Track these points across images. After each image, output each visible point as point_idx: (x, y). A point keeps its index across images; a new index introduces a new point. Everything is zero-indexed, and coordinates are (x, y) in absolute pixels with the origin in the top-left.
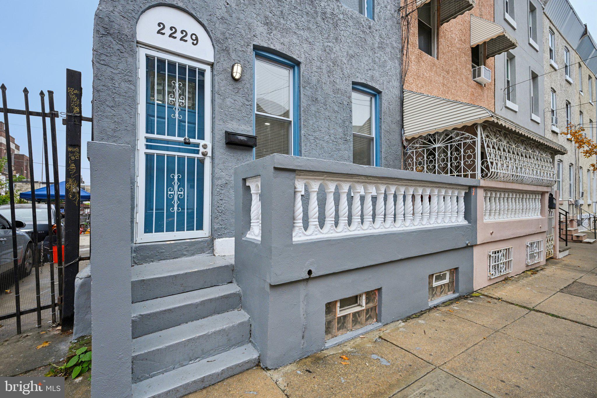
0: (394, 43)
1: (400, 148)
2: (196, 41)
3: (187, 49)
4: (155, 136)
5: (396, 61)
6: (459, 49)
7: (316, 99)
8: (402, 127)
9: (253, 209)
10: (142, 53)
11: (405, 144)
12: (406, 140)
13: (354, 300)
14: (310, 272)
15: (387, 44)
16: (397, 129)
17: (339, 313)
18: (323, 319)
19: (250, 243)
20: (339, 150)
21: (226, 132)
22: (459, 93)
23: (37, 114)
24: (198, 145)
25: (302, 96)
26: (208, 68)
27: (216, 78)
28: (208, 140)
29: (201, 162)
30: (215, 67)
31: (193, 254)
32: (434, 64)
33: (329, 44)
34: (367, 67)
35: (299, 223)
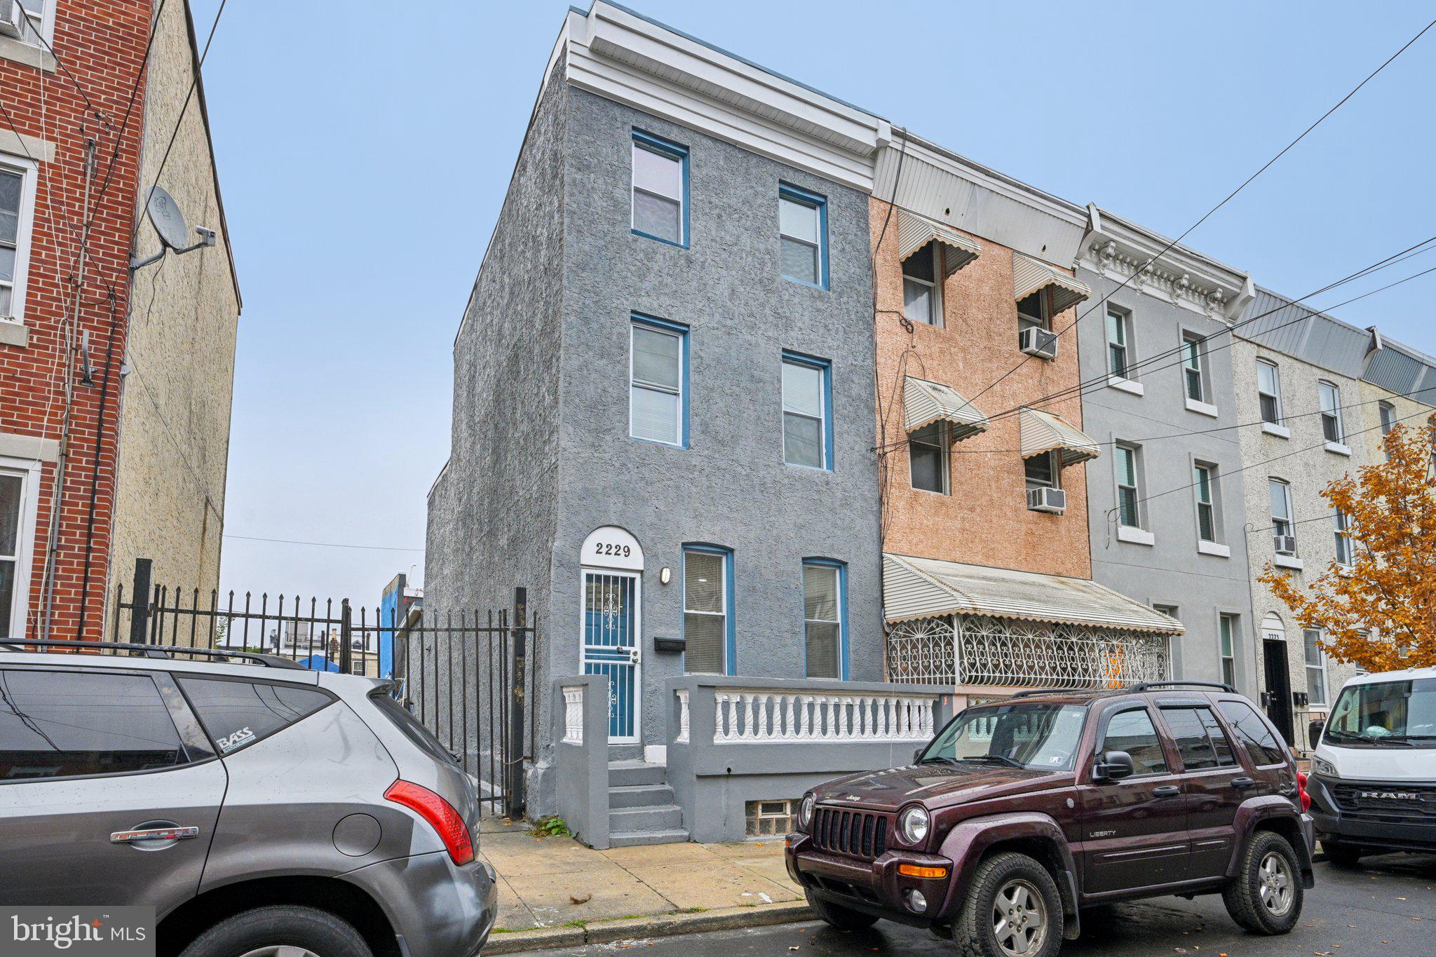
0: (867, 493)
1: (880, 635)
2: (628, 551)
3: (620, 562)
4: (593, 647)
5: (871, 517)
6: (994, 468)
7: (754, 588)
8: (883, 605)
9: (682, 716)
10: (584, 572)
11: (887, 630)
12: (888, 623)
13: (777, 807)
14: (729, 770)
15: (855, 498)
16: (875, 609)
17: (761, 815)
18: (743, 818)
19: (681, 745)
20: (785, 646)
21: (655, 639)
22: (997, 537)
23: (496, 630)
24: (628, 653)
25: (736, 587)
26: (638, 576)
27: (646, 585)
28: (637, 648)
29: (632, 668)
30: (646, 575)
31: (625, 759)
32: (943, 504)
33: (770, 519)
34: (824, 536)
35: (720, 729)
